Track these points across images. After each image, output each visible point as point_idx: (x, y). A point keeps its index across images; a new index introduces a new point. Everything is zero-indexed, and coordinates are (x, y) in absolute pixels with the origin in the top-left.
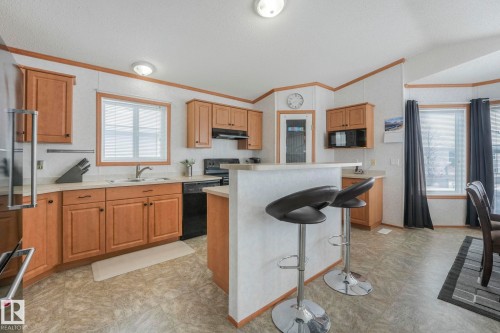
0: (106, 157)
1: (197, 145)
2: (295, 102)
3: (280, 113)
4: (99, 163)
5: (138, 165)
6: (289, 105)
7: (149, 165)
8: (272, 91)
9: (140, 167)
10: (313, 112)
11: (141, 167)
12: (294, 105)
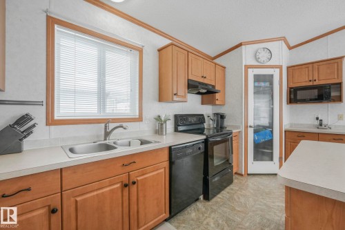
0: (61, 112)
1: (175, 98)
2: (263, 56)
3: (247, 67)
4: (51, 121)
5: (106, 122)
6: (257, 59)
7: (121, 122)
8: (240, 45)
9: (108, 125)
10: (280, 67)
11: (111, 126)
12: (262, 59)
